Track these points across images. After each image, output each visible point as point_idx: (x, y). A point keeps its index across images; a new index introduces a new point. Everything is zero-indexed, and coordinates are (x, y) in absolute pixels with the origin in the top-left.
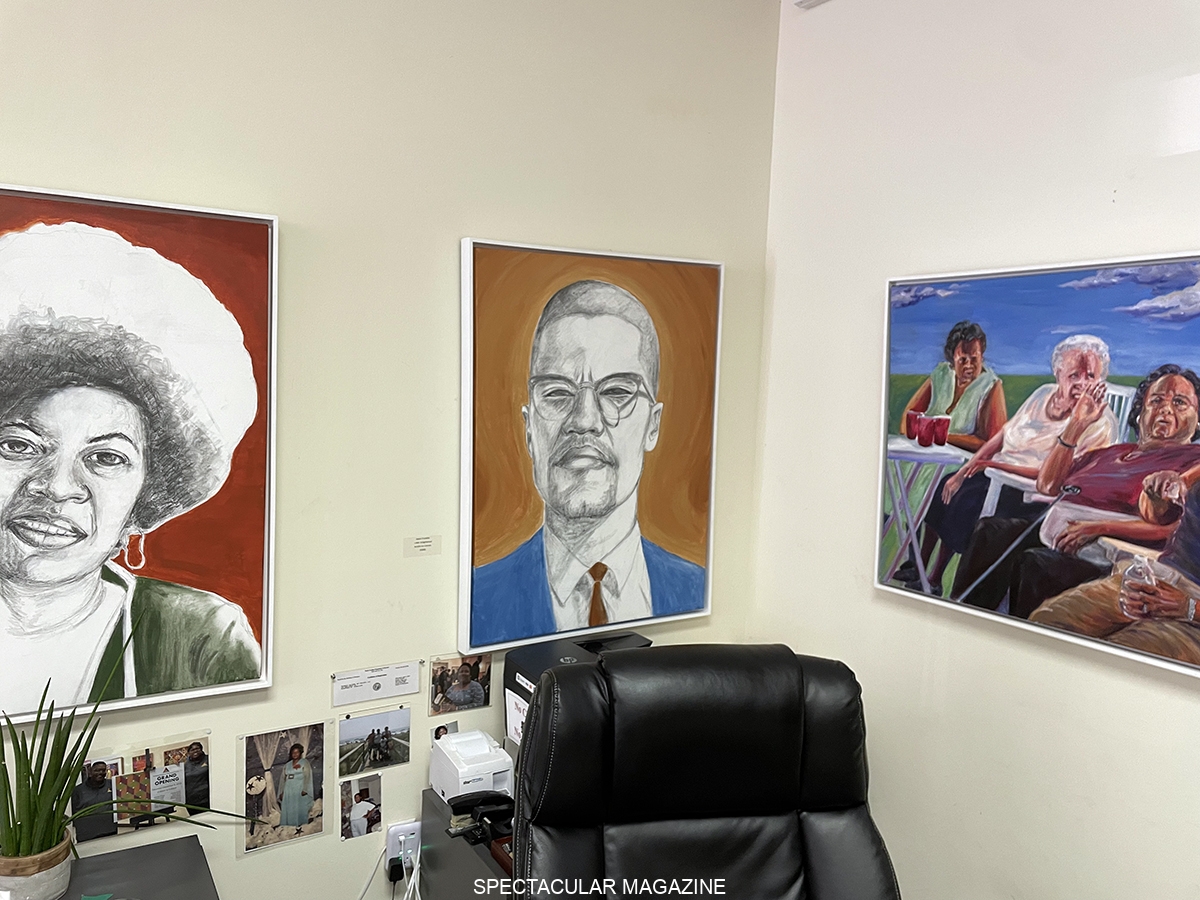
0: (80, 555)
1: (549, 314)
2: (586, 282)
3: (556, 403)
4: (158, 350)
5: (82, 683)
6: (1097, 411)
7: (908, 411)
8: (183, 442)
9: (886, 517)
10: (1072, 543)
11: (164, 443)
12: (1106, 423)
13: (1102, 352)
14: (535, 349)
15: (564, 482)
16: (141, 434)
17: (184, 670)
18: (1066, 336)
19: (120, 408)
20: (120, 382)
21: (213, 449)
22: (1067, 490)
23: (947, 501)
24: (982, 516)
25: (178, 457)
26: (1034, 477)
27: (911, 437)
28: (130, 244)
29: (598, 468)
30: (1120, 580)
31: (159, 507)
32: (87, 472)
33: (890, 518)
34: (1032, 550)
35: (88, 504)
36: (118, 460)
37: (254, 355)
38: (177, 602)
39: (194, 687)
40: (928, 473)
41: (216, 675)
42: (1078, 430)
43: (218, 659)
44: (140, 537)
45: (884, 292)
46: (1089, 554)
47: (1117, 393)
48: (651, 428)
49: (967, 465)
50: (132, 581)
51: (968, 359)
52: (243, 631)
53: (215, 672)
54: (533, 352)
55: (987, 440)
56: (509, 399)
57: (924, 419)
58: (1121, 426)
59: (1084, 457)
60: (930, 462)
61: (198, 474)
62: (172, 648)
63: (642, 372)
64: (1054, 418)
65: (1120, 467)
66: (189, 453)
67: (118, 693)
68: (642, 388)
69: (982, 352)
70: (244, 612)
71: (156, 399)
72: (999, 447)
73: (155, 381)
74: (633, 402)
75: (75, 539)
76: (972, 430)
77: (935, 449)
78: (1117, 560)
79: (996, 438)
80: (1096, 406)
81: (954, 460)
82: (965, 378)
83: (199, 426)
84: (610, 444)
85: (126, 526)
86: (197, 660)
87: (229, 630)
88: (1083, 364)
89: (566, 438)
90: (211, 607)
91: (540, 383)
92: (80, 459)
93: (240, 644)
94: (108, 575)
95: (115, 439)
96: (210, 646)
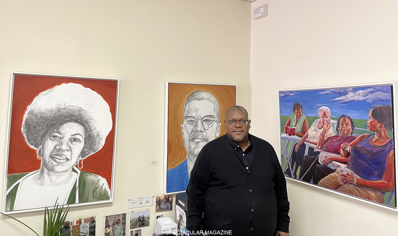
0: (67, 165)
1: (188, 100)
2: (198, 91)
3: (190, 124)
4: (89, 112)
5: (65, 199)
6: (329, 127)
7: (285, 126)
8: (94, 136)
9: (282, 156)
10: (326, 163)
11: (89, 136)
12: (331, 130)
13: (329, 111)
14: (185, 109)
15: (193, 146)
16: (84, 134)
17: (91, 196)
18: (320, 107)
19: (79, 127)
20: (80, 121)
21: (101, 137)
22: (324, 148)
23: (296, 151)
24: (305, 155)
25: (92, 140)
26: (316, 145)
27: (287, 133)
28: (84, 87)
29: (202, 142)
30: (338, 173)
31: (87, 152)
32: (70, 143)
33: (283, 156)
34: (317, 165)
35: (70, 152)
36: (78, 140)
37: (112, 113)
38: (90, 178)
39: (93, 201)
40: (291, 143)
41: (99, 198)
42: (325, 132)
43: (99, 193)
44: (82, 160)
45: (278, 94)
46: (330, 166)
47: (333, 122)
48: (218, 130)
49: (300, 141)
50: (79, 172)
51: (299, 112)
52: (106, 186)
53: (98, 197)
54: (184, 110)
55: (304, 134)
56: (178, 123)
57: (289, 128)
58: (335, 131)
59: (327, 139)
60: (291, 140)
61: (97, 144)
62: (88, 190)
63: (215, 115)
64: (319, 128)
65: (335, 142)
66: (95, 138)
67: (74, 202)
68: (215, 119)
69: (302, 110)
70: (107, 181)
71: (88, 125)
72: (308, 136)
73: (88, 121)
74: (212, 123)
75: (66, 161)
76: (301, 131)
77: (292, 136)
78: (337, 168)
79: (306, 133)
80: (329, 125)
81: (297, 140)
82: (298, 117)
83: (98, 131)
84: (206, 135)
85: (79, 157)
86: (94, 194)
87: (103, 186)
88: (325, 114)
89: (193, 133)
90: (99, 179)
91: (186, 118)
92: (69, 140)
93: (105, 190)
94: (74, 170)
95: (78, 135)
96: (98, 190)
